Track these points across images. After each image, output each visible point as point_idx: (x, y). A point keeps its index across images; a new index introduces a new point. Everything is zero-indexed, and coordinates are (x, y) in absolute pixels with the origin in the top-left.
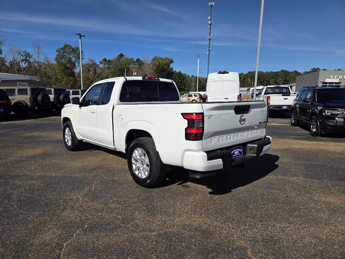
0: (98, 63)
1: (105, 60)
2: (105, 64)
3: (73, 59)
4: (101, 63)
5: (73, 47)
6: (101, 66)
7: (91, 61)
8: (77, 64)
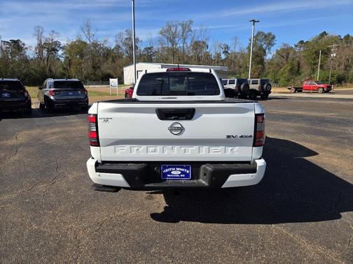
0: (294, 47)
1: (302, 42)
2: (301, 47)
3: (264, 46)
4: (296, 46)
5: (266, 33)
6: (297, 50)
7: (285, 45)
8: (267, 51)
